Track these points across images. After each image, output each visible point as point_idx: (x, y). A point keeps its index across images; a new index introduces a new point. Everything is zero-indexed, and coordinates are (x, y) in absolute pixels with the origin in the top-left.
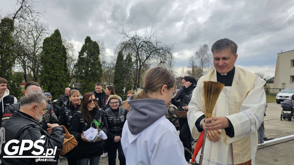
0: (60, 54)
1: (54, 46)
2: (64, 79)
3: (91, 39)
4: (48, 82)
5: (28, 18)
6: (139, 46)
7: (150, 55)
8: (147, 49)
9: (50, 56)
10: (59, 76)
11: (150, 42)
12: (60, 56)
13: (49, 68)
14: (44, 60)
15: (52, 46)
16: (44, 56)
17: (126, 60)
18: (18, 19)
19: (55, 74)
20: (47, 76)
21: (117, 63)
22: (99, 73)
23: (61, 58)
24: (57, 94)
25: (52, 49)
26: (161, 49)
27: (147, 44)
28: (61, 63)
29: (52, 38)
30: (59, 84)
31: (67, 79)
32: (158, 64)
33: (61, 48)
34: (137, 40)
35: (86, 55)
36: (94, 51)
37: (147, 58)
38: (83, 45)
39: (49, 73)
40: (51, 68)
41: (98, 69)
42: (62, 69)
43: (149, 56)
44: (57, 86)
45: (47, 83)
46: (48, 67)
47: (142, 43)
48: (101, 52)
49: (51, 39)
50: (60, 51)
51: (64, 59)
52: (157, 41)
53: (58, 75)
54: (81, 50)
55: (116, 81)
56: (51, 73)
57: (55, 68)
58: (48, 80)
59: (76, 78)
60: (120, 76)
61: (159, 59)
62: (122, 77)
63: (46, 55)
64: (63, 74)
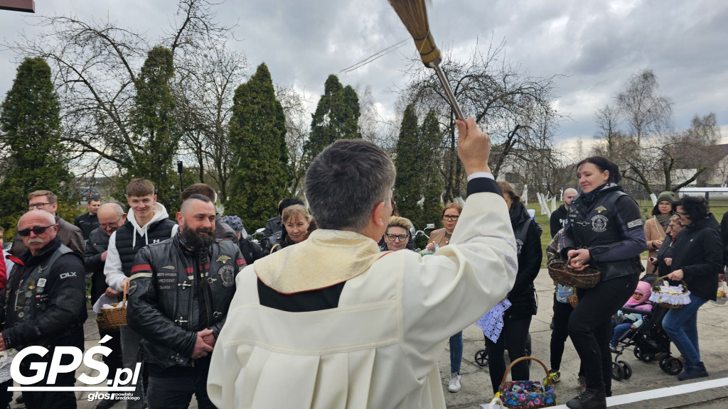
0: (271, 121)
1: (258, 103)
2: (281, 180)
3: (339, 81)
4: (248, 188)
5: (201, 43)
6: (457, 88)
7: (486, 109)
8: (478, 96)
9: (248, 127)
10: (270, 173)
11: (486, 77)
12: (271, 125)
13: (247, 155)
14: (237, 138)
15: (253, 103)
16: (237, 129)
17: (423, 128)
18: (182, 47)
20: (244, 173)
21: (402, 135)
23: (272, 132)
24: (267, 215)
25: (253, 110)
26: (518, 93)
27: (478, 81)
28: (273, 143)
29: (253, 85)
30: (269, 192)
31: (288, 180)
32: (508, 131)
33: (271, 106)
34: (453, 74)
35: (329, 119)
36: (346, 110)
37: (479, 117)
38: (320, 98)
39: (248, 167)
40: (253, 156)
42: (276, 157)
43: (484, 113)
44: (267, 195)
45: (244, 189)
46: (244, 153)
47: (466, 79)
48: (366, 112)
49: (251, 88)
50: (270, 114)
51: (279, 132)
52: (506, 72)
53: (267, 169)
54: (318, 110)
55: (401, 181)
56: (252, 167)
57: (261, 154)
58: (246, 184)
60: (409, 168)
61: (511, 120)
62: (415, 170)
63: (241, 127)
64: (279, 167)
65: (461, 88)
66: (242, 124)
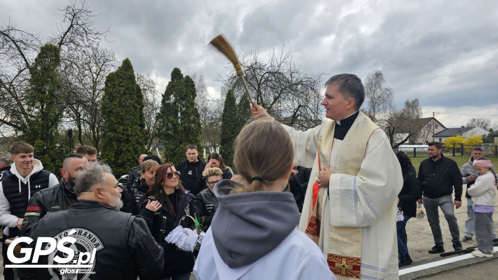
0: (133, 99)
1: (123, 86)
2: (140, 140)
3: (181, 73)
4: (115, 146)
5: (81, 43)
6: (261, 80)
7: (280, 95)
8: (274, 85)
9: (116, 103)
10: (131, 135)
11: (280, 73)
12: (133, 102)
13: (115, 122)
14: (108, 110)
15: (119, 86)
16: (107, 104)
17: (240, 105)
18: (67, 45)
20: (113, 135)
21: (225, 110)
22: (195, 128)
23: (134, 106)
24: (129, 165)
25: (120, 91)
26: (300, 84)
27: (274, 76)
28: (134, 114)
29: (120, 74)
30: (131, 149)
31: (145, 140)
32: (294, 109)
33: (133, 89)
34: (258, 71)
35: (174, 98)
36: (186, 92)
37: (276, 99)
38: (168, 84)
39: (115, 131)
40: (119, 123)
41: (193, 122)
42: (136, 124)
43: (278, 97)
44: (129, 151)
45: (112, 146)
46: (113, 121)
47: (267, 74)
48: (200, 93)
49: (118, 76)
50: (132, 94)
51: (139, 107)
52: (292, 70)
53: (130, 133)
54: (166, 92)
55: (225, 141)
56: (118, 131)
57: (125, 122)
58: (114, 143)
59: (159, 137)
60: (230, 132)
61: (295, 102)
62: (234, 133)
63: (111, 102)
64: (138, 131)
65: (263, 80)
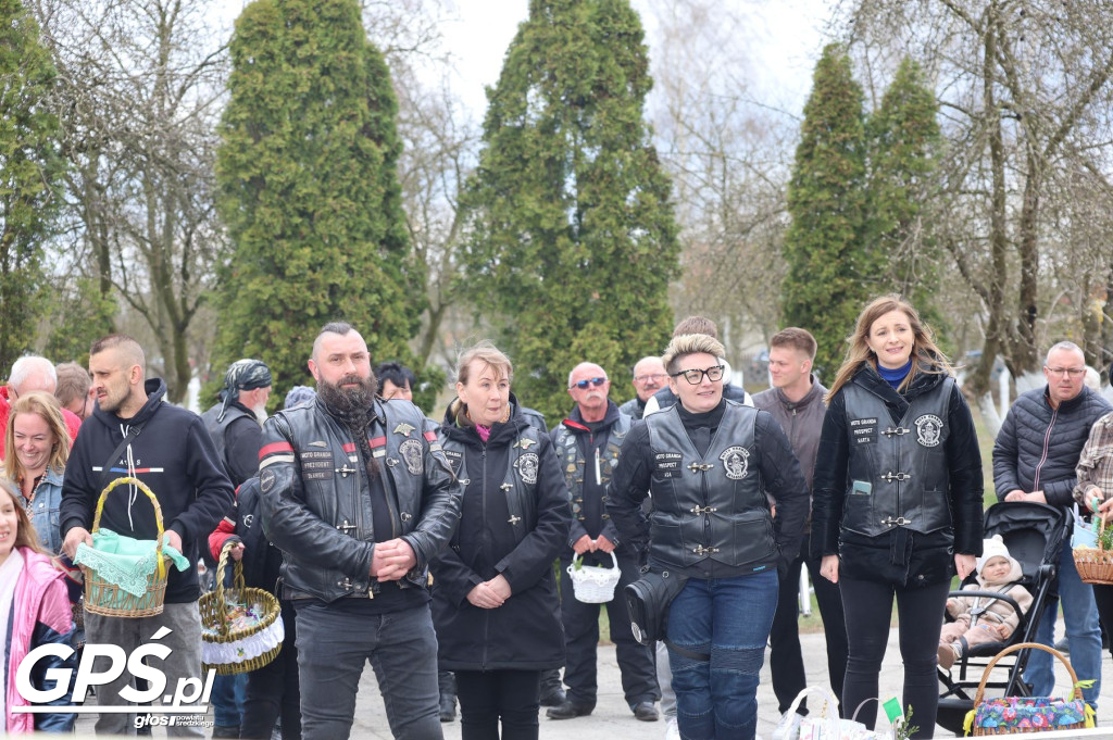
0: (352, 118)
2: (388, 314)
9: (280, 142)
12: (351, 130)
13: (278, 231)
14: (244, 176)
16: (243, 148)
19: (319, 276)
22: (645, 251)
23: (356, 151)
25: (295, 85)
28: (360, 190)
31: (409, 313)
33: (352, 67)
35: (543, 103)
36: (601, 70)
39: (279, 271)
40: (295, 235)
41: (637, 217)
42: (368, 234)
46: (267, 227)
50: (347, 94)
51: (379, 152)
53: (341, 279)
54: (506, 73)
55: (804, 313)
56: (291, 270)
57: (320, 227)
59: (473, 298)
60: (830, 270)
62: (854, 275)
63: (258, 140)
64: (379, 271)
66: (258, 130)
